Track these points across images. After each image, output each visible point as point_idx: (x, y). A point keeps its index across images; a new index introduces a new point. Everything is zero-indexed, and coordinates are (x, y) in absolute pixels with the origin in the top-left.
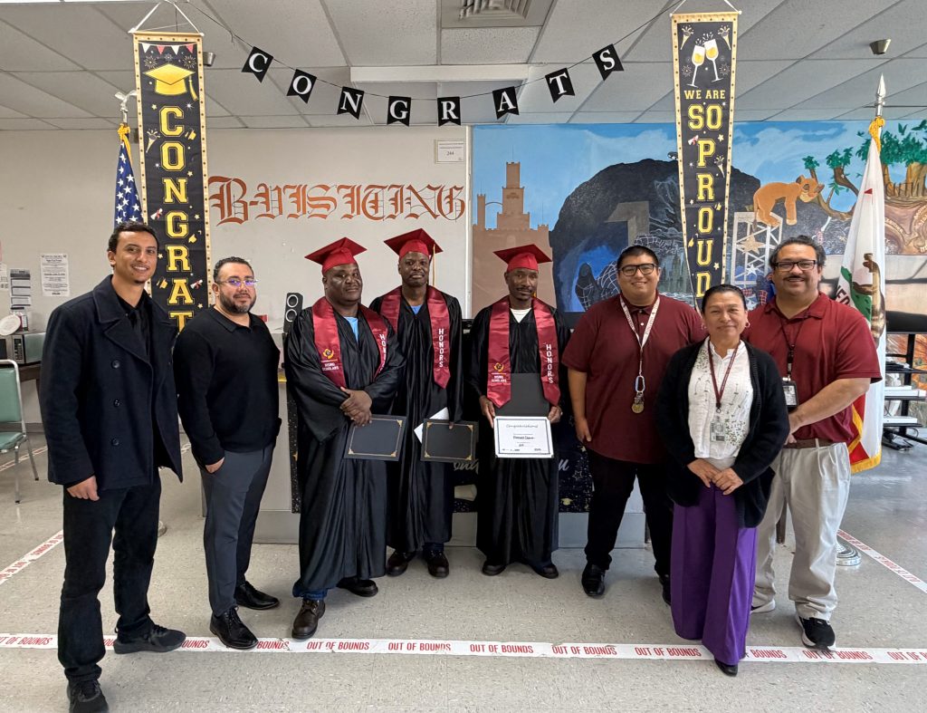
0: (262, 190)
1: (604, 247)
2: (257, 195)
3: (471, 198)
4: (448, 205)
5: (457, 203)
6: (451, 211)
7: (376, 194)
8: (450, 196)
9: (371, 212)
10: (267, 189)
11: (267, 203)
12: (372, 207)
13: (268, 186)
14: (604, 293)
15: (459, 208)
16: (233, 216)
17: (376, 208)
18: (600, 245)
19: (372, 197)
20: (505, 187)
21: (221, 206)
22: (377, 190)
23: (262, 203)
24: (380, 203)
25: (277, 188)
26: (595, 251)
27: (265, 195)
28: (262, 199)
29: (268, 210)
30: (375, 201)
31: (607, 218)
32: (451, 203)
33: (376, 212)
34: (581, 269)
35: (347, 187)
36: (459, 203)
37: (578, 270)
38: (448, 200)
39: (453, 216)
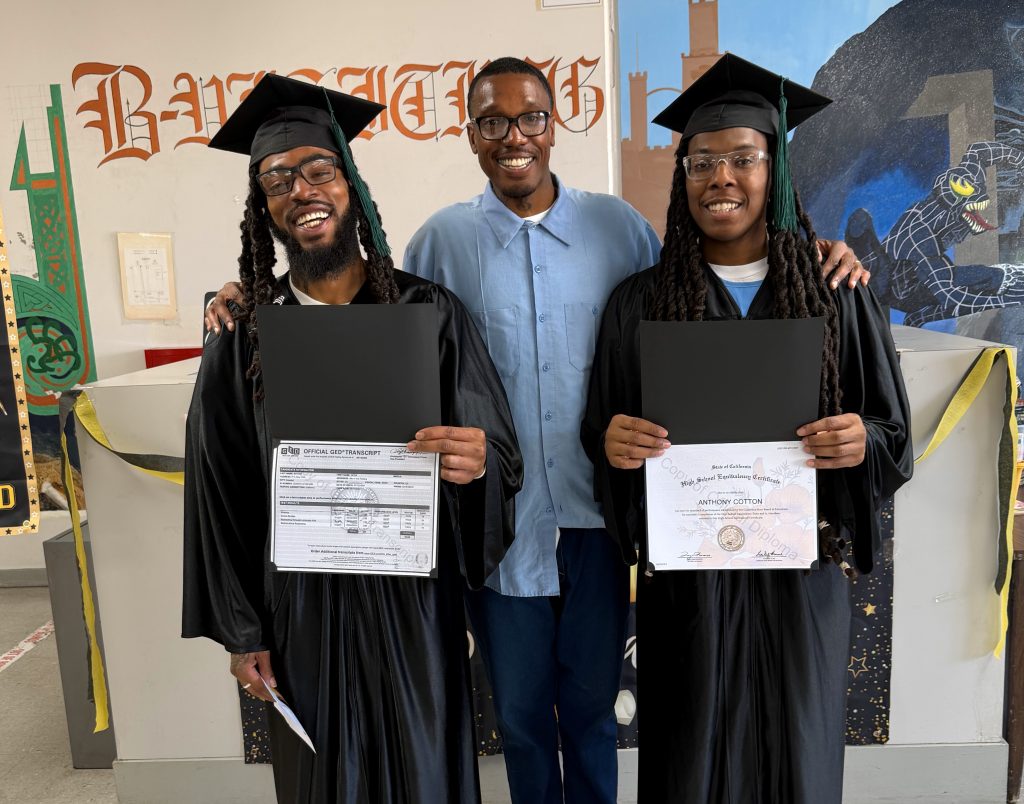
0: (184, 86)
1: (899, 173)
2: (174, 99)
3: (616, 82)
4: (570, 99)
5: (587, 95)
6: (576, 112)
7: (419, 85)
8: (573, 81)
9: (410, 122)
10: (193, 84)
11: (195, 114)
12: (411, 112)
13: (196, 79)
14: (899, 271)
15: (593, 106)
16: (128, 145)
17: (419, 113)
18: (890, 168)
19: (410, 91)
20: (687, 54)
21: (103, 125)
22: (419, 75)
23: (186, 114)
24: (427, 104)
25: (215, 81)
26: (881, 182)
27: (191, 97)
28: (184, 106)
29: (198, 128)
30: (418, 100)
31: (903, 110)
32: (574, 94)
33: (421, 122)
34: (850, 222)
35: (357, 72)
36: (592, 94)
37: (845, 222)
38: (569, 88)
39: (578, 123)
